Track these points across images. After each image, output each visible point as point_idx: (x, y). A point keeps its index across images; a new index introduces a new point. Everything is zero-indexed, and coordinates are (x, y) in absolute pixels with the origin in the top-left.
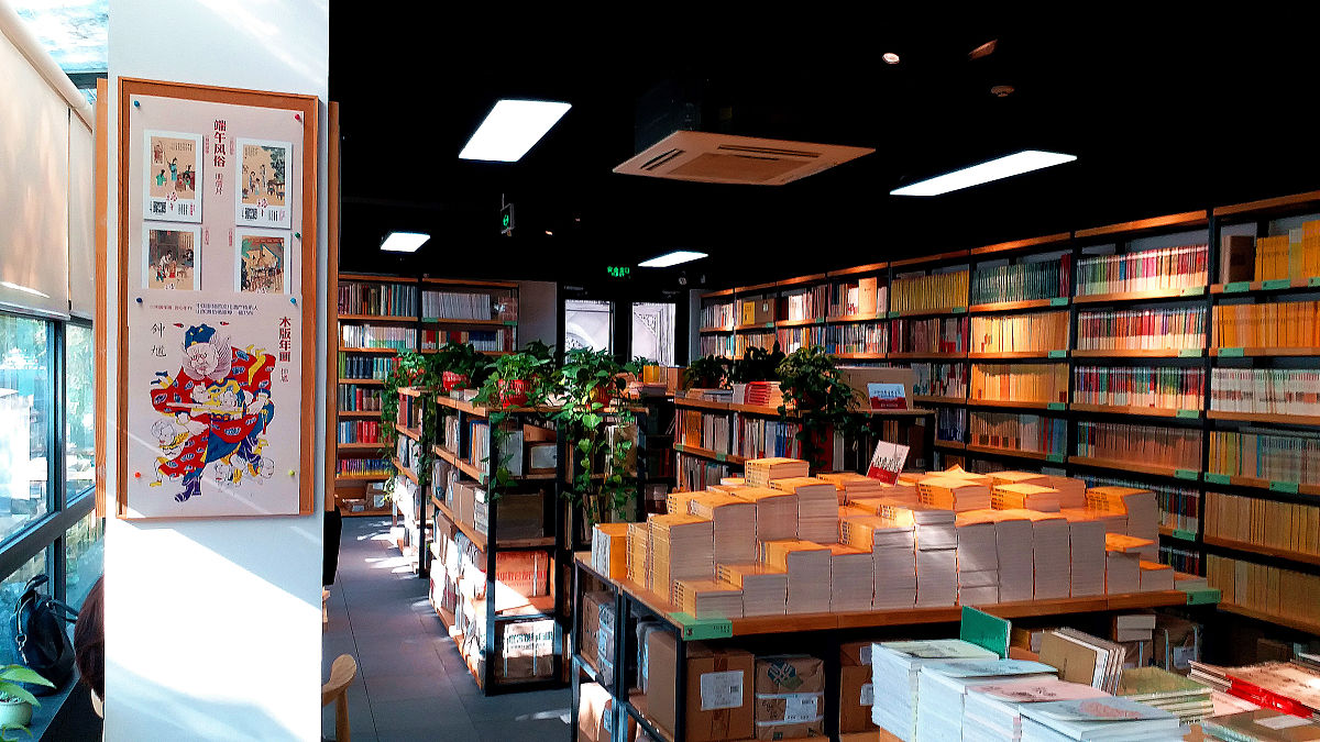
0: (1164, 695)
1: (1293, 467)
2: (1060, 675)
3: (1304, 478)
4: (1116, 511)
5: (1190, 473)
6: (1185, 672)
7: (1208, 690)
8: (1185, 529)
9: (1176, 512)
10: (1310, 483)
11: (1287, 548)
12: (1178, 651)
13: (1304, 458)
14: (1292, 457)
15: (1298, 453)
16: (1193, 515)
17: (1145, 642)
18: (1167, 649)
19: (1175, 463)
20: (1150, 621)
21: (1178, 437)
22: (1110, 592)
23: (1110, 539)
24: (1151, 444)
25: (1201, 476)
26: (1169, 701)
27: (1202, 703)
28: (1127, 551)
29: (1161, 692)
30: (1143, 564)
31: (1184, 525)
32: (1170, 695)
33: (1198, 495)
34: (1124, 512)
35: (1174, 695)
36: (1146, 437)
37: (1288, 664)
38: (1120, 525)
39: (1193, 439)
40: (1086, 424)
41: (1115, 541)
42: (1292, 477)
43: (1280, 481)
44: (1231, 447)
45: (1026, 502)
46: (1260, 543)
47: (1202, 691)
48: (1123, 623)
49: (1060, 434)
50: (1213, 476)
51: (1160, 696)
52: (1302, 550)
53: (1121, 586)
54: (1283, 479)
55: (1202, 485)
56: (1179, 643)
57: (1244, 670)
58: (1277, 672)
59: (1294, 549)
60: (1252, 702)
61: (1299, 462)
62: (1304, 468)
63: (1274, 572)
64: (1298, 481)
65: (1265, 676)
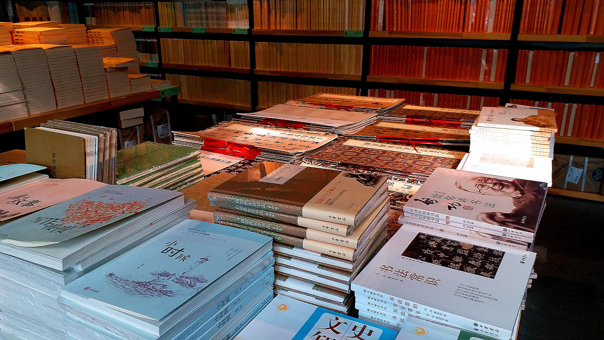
0: (160, 167)
1: (201, 19)
2: (50, 172)
3: (207, 24)
4: (109, 42)
5: (149, 28)
6: (168, 140)
7: (196, 153)
8: (152, 61)
9: (146, 52)
10: (211, 27)
11: (203, 65)
12: (159, 127)
13: (207, 13)
14: (201, 13)
15: (203, 10)
16: (155, 53)
17: (140, 125)
18: (153, 127)
19: (142, 23)
20: (140, 112)
21: (141, 7)
22: (112, 96)
23: (106, 60)
24: (127, 12)
25: (156, 29)
26: (165, 171)
27: (193, 166)
28: (119, 66)
29: (157, 164)
30: (130, 76)
31: (151, 59)
32: (165, 166)
33: (156, 41)
34: (113, 43)
35: (170, 164)
36: (124, 9)
37: (233, 122)
38: (113, 51)
39: (149, 7)
40: (88, 4)
41: (110, 62)
42: (202, 24)
43: (196, 27)
44: (170, 10)
45: (41, 37)
46: (190, 64)
47: (192, 155)
48: (124, 115)
49: (74, 12)
50: (163, 28)
51: (157, 169)
52: (211, 65)
53: (119, 91)
54: (197, 25)
55: (157, 34)
56: (160, 124)
57: (208, 131)
58: (228, 128)
59: (207, 65)
60: (235, 156)
61: (204, 15)
62: (207, 19)
63: (199, 78)
64: (205, 26)
65: (222, 132)
